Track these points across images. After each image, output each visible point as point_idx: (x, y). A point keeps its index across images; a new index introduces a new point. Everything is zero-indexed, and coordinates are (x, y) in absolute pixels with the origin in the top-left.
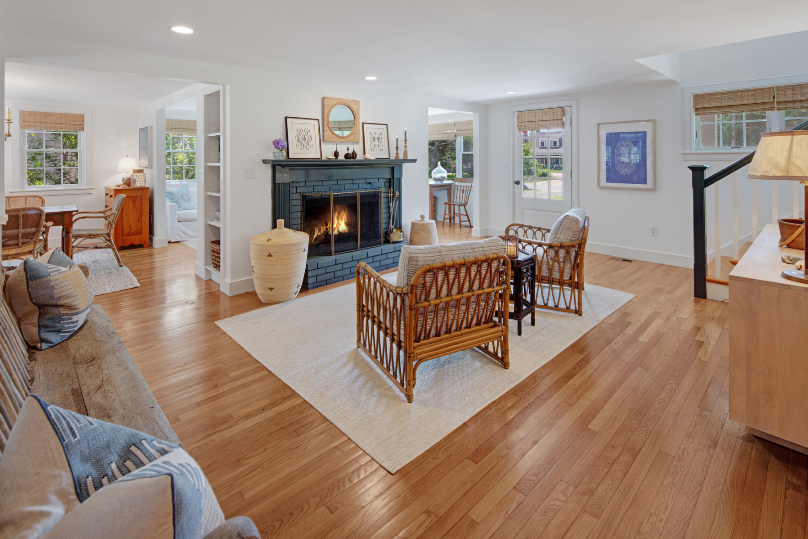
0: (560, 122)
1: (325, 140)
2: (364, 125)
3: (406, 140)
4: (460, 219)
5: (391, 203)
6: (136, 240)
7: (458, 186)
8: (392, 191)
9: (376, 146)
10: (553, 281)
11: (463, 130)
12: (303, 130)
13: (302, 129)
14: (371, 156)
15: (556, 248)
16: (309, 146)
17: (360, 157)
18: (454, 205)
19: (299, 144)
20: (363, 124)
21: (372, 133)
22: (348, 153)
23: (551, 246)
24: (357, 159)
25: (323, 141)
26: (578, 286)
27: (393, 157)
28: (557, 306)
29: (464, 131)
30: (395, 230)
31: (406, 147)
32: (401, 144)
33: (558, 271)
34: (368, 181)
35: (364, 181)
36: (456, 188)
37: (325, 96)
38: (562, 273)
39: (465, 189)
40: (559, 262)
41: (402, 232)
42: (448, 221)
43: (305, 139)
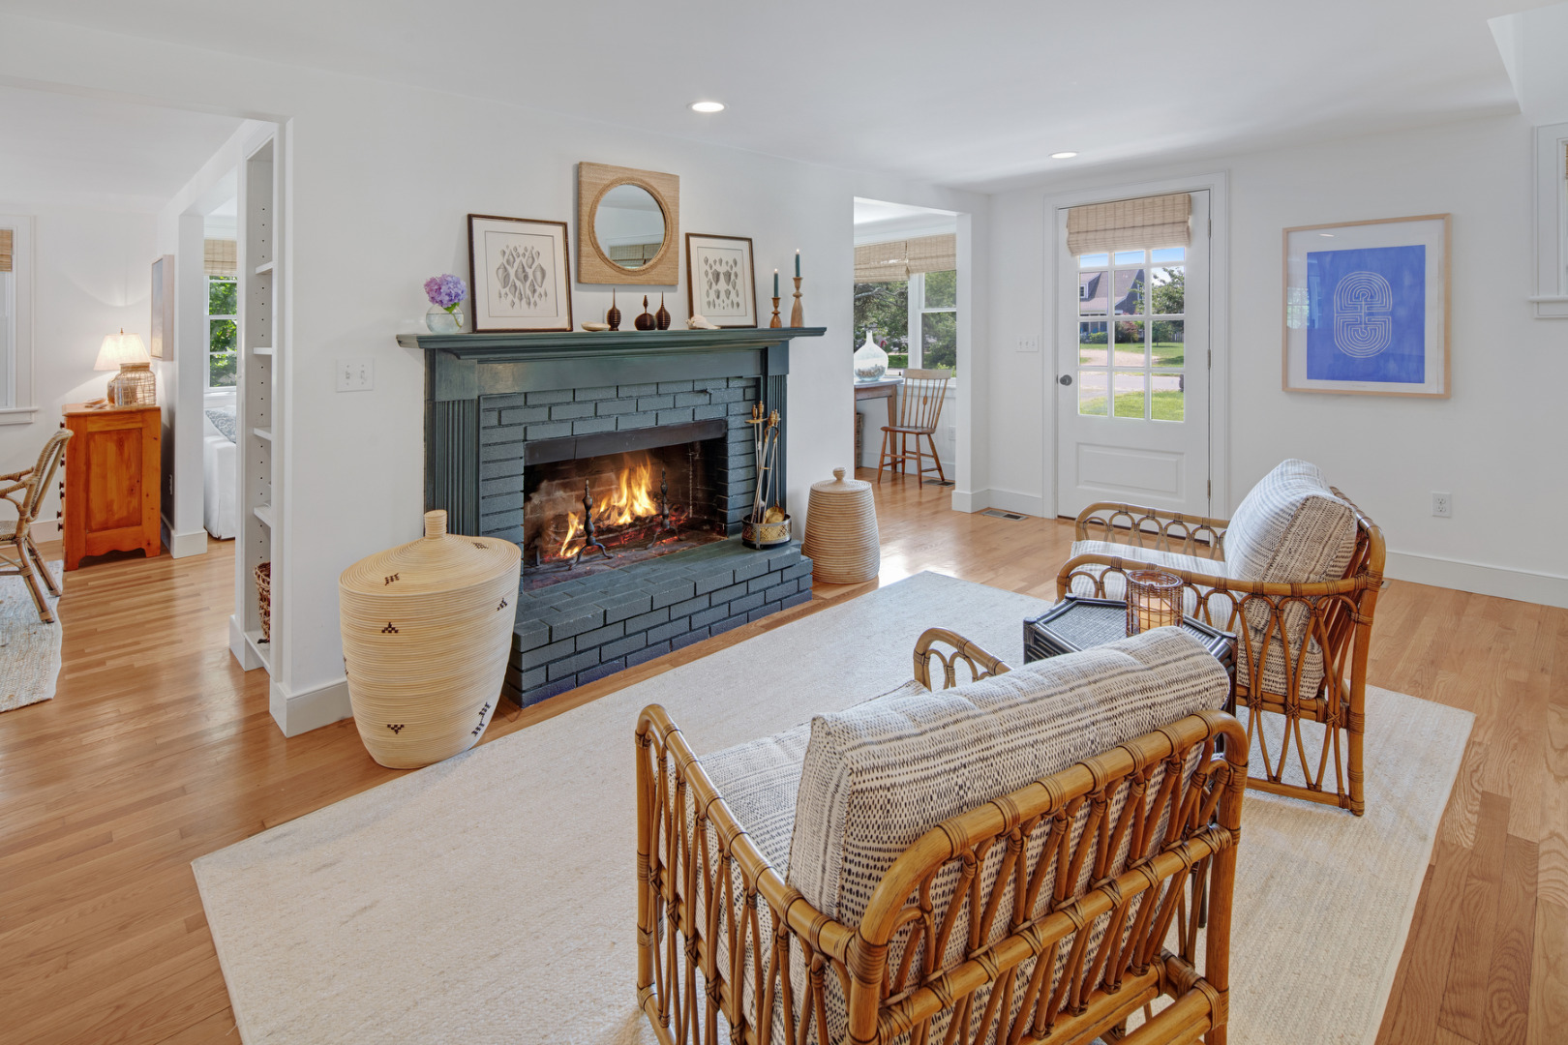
0: (1180, 228)
1: (583, 280)
2: (692, 239)
3: (798, 280)
4: (919, 465)
5: (760, 443)
6: (126, 539)
7: (913, 387)
8: (762, 410)
9: (723, 295)
10: (1263, 701)
11: (926, 258)
12: (521, 251)
13: (516, 249)
14: (708, 320)
15: (1276, 600)
16: (537, 294)
17: (678, 323)
18: (904, 433)
19: (507, 289)
20: (688, 236)
21: (711, 261)
22: (645, 314)
23: (1257, 593)
24: (670, 328)
25: (579, 281)
26: (1348, 721)
27: (765, 323)
28: (1276, 779)
29: (929, 261)
30: (768, 513)
31: (797, 296)
32: (787, 288)
33: (1281, 669)
34: (698, 387)
35: (689, 387)
36: (909, 392)
37: (584, 160)
38: (1293, 675)
39: (929, 394)
40: (1283, 643)
41: (787, 517)
42: (889, 468)
43: (526, 277)
